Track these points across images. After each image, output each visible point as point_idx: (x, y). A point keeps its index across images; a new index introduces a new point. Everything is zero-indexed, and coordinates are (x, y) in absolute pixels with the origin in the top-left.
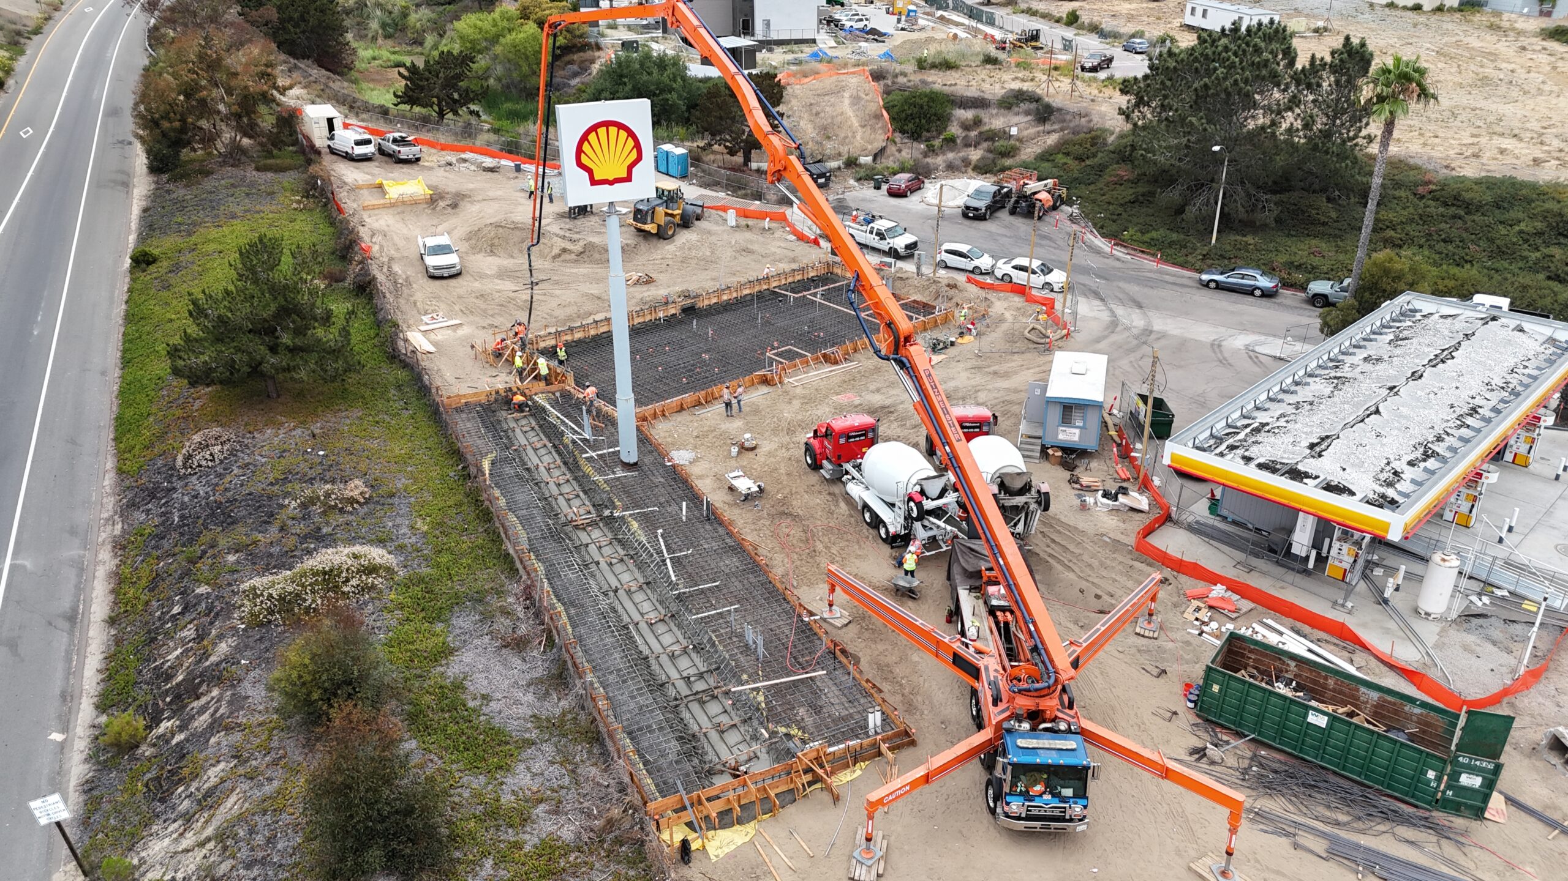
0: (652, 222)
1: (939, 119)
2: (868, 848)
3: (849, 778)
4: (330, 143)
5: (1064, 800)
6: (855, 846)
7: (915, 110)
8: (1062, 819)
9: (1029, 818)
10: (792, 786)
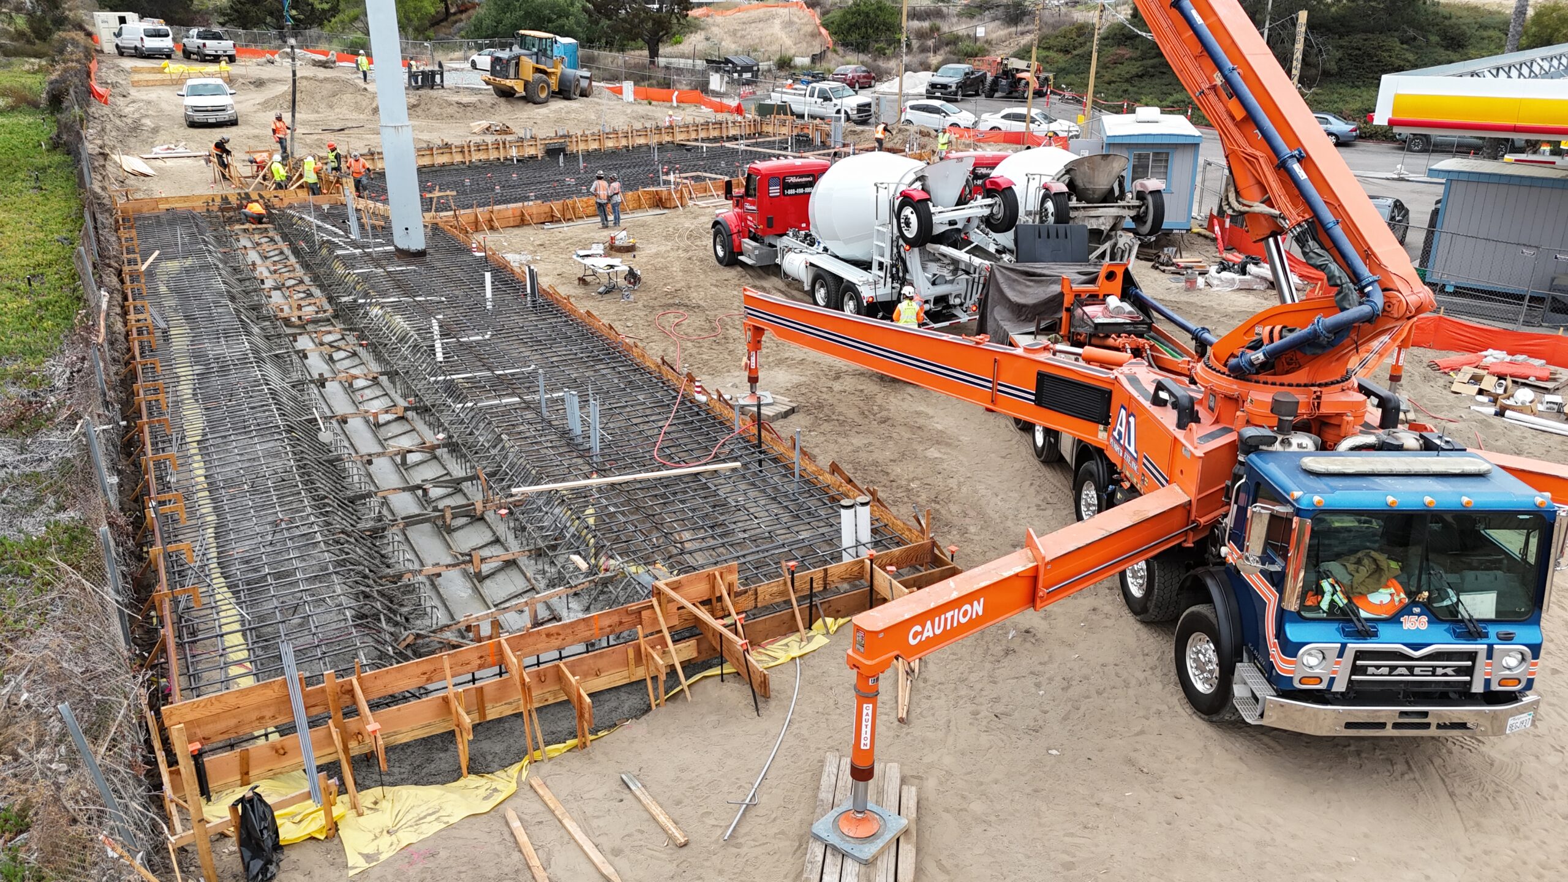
0: (517, 76)
1: (888, 30)
2: (860, 809)
3: (795, 652)
4: (118, 41)
5: (1472, 630)
6: (815, 806)
7: (860, 19)
8: (1464, 695)
9: (1356, 694)
10: (640, 673)
